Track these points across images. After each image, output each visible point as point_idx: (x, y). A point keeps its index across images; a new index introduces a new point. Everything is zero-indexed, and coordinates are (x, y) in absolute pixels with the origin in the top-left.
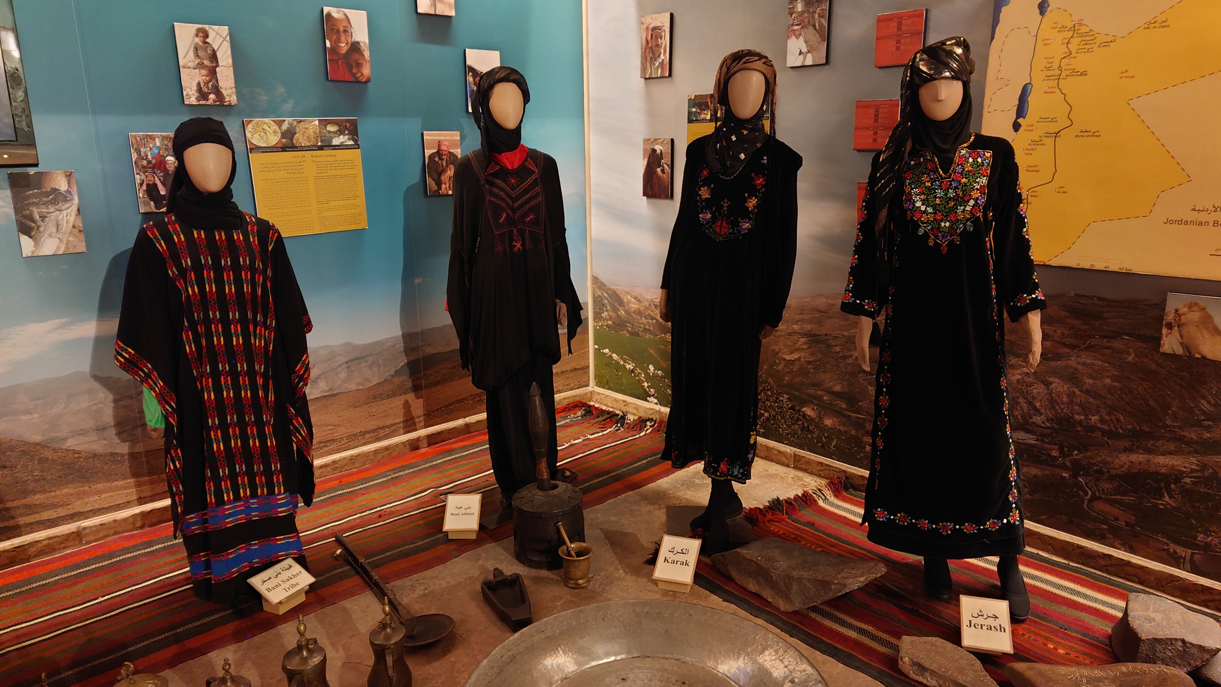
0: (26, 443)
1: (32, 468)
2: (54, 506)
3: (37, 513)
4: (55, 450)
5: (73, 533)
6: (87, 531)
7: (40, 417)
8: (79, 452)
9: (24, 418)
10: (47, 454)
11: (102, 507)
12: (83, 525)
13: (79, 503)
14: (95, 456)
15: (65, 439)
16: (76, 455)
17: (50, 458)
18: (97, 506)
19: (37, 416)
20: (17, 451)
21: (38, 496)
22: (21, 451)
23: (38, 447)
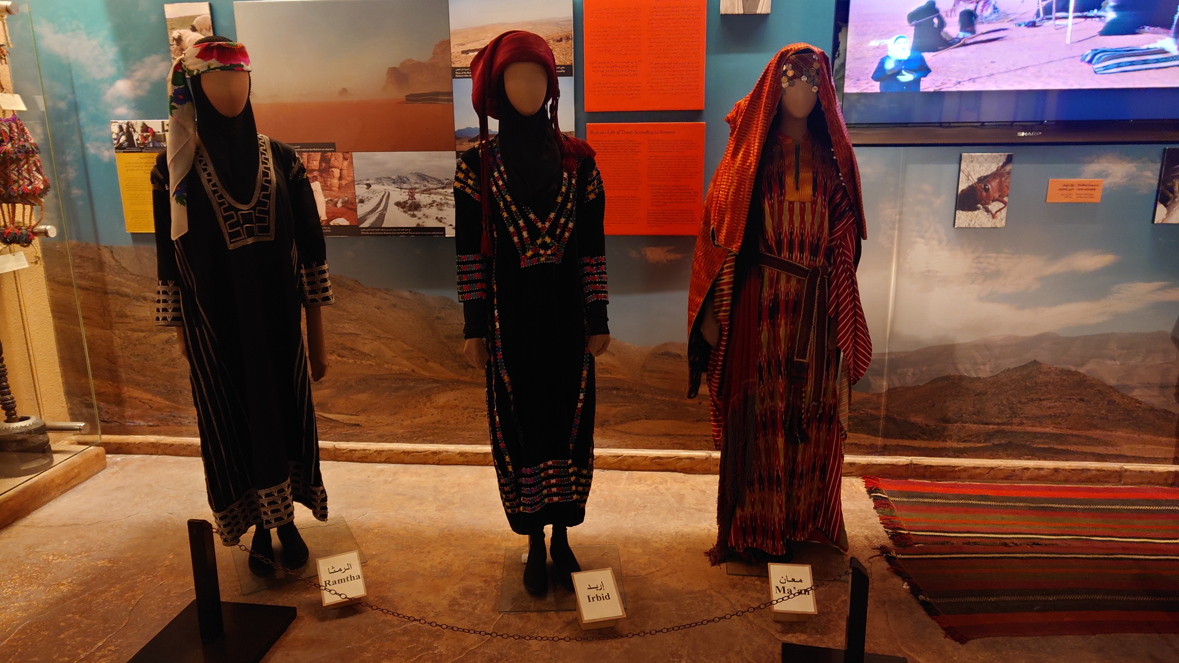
0: (1104, 384)
1: (1101, 406)
2: (1106, 444)
3: (1092, 445)
4: (1123, 396)
5: (1116, 471)
6: (1127, 473)
7: (1121, 365)
8: (1140, 403)
9: (1109, 362)
10: (1116, 398)
11: (1143, 456)
12: (1125, 467)
13: (1126, 446)
14: (1152, 409)
15: (1133, 388)
16: (1137, 405)
17: (1117, 401)
18: (1139, 454)
19: (1118, 363)
20: (1095, 389)
21: (1099, 431)
22: (1099, 390)
23: (1111, 390)
